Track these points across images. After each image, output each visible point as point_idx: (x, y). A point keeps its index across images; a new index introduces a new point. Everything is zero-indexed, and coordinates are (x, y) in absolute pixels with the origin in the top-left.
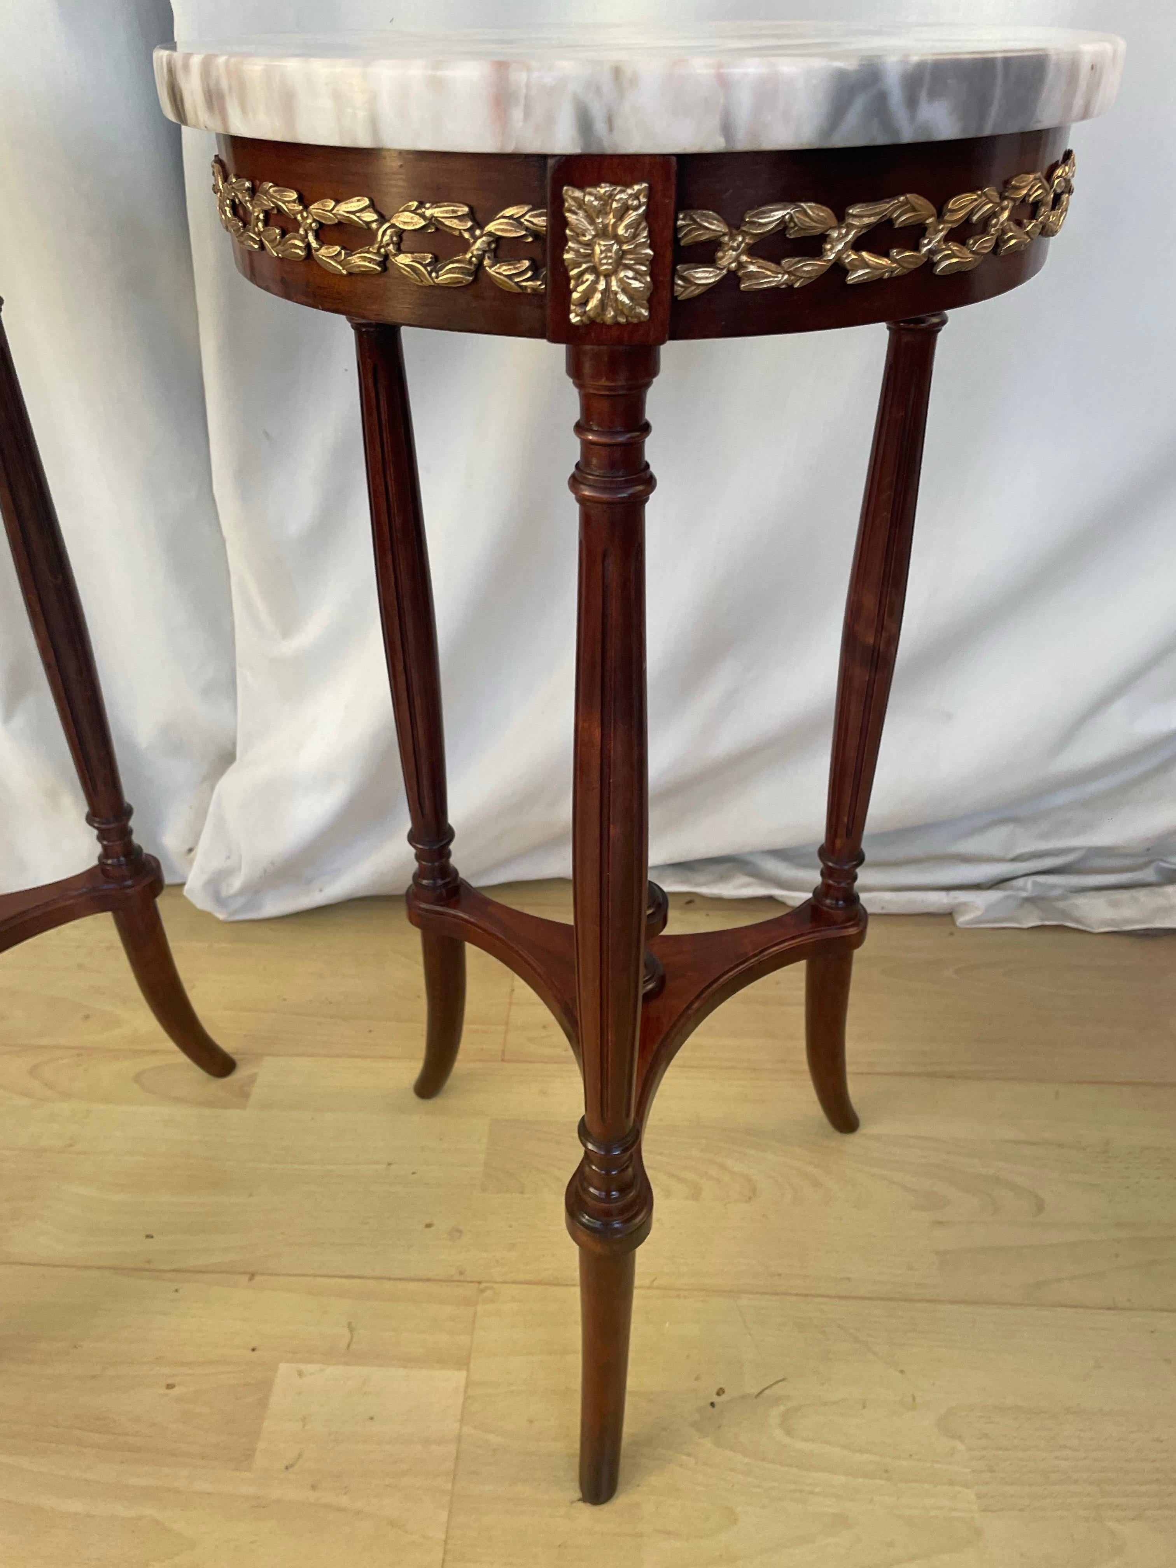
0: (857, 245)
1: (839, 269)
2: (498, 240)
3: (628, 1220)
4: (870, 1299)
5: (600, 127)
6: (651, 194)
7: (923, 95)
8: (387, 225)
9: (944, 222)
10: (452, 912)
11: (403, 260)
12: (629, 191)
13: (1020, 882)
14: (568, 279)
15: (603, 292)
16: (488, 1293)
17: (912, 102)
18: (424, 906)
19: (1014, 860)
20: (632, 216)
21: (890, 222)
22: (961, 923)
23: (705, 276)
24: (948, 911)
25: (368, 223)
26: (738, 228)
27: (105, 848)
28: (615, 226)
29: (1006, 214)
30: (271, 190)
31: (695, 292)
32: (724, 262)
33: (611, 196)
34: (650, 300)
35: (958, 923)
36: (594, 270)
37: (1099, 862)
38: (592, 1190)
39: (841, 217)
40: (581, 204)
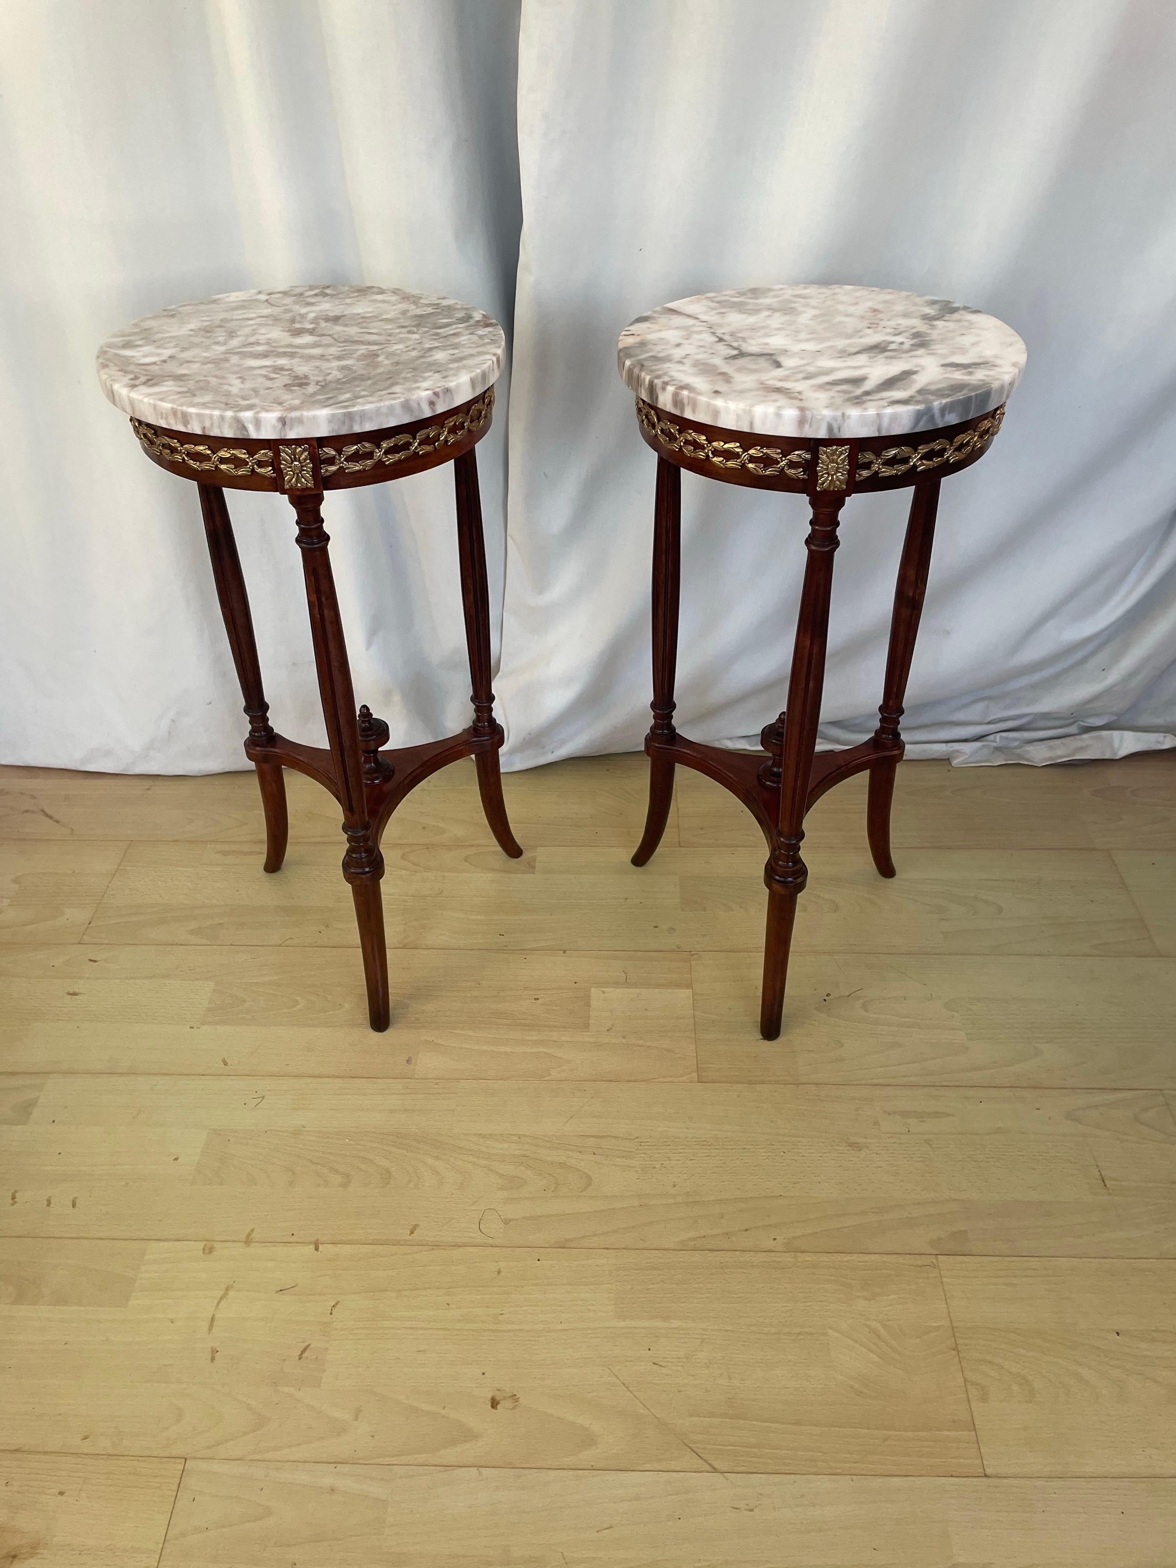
0: (921, 459)
1: (915, 467)
2: (790, 461)
3: (795, 879)
4: (906, 954)
5: (836, 430)
6: (850, 449)
7: (947, 413)
8: (746, 453)
9: (953, 446)
10: (675, 748)
11: (750, 465)
12: (843, 448)
13: (991, 737)
14: (818, 476)
15: (830, 481)
16: (695, 957)
17: (943, 415)
18: (657, 745)
19: (989, 723)
20: (843, 457)
21: (934, 449)
22: (955, 764)
23: (865, 473)
24: (947, 758)
25: (738, 452)
26: (879, 456)
27: (478, 717)
28: (837, 459)
29: (976, 437)
30: (693, 434)
31: (862, 478)
32: (872, 469)
33: (836, 450)
34: (846, 483)
35: (953, 765)
36: (828, 473)
37: (1041, 724)
38: (780, 863)
39: (916, 450)
40: (825, 453)
